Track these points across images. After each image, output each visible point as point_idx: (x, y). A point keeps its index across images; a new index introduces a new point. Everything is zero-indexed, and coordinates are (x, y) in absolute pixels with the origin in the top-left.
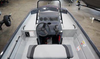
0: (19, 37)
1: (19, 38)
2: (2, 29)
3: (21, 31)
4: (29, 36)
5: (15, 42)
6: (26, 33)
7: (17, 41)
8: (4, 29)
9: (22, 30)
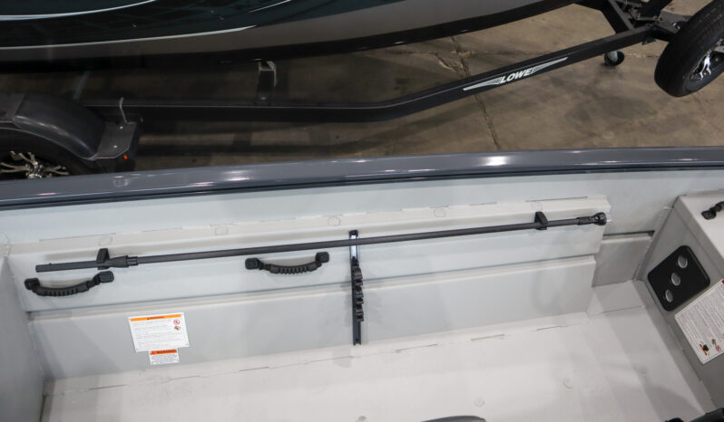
0: (599, 219)
1: (582, 221)
2: (622, 67)
3: (676, 204)
4: (670, 307)
5: (526, 211)
6: (682, 264)
7: (540, 222)
8: (621, 76)
9: (695, 207)
